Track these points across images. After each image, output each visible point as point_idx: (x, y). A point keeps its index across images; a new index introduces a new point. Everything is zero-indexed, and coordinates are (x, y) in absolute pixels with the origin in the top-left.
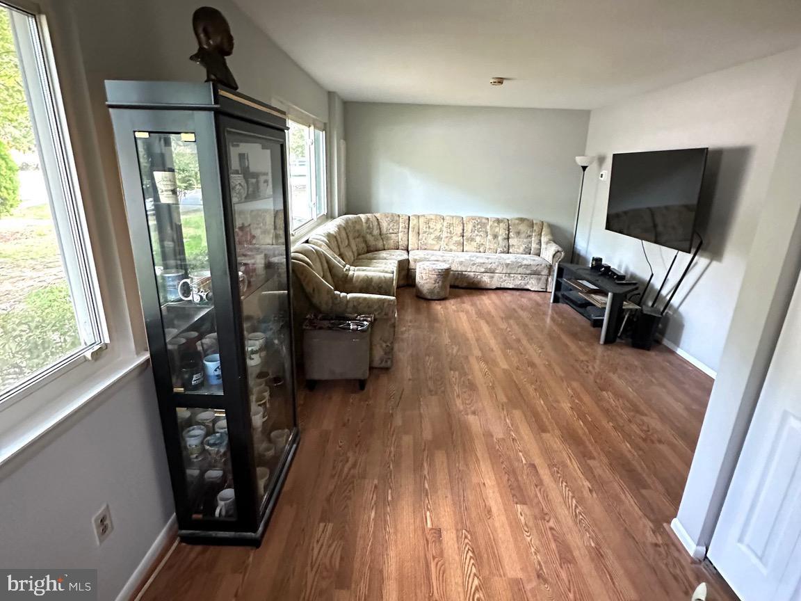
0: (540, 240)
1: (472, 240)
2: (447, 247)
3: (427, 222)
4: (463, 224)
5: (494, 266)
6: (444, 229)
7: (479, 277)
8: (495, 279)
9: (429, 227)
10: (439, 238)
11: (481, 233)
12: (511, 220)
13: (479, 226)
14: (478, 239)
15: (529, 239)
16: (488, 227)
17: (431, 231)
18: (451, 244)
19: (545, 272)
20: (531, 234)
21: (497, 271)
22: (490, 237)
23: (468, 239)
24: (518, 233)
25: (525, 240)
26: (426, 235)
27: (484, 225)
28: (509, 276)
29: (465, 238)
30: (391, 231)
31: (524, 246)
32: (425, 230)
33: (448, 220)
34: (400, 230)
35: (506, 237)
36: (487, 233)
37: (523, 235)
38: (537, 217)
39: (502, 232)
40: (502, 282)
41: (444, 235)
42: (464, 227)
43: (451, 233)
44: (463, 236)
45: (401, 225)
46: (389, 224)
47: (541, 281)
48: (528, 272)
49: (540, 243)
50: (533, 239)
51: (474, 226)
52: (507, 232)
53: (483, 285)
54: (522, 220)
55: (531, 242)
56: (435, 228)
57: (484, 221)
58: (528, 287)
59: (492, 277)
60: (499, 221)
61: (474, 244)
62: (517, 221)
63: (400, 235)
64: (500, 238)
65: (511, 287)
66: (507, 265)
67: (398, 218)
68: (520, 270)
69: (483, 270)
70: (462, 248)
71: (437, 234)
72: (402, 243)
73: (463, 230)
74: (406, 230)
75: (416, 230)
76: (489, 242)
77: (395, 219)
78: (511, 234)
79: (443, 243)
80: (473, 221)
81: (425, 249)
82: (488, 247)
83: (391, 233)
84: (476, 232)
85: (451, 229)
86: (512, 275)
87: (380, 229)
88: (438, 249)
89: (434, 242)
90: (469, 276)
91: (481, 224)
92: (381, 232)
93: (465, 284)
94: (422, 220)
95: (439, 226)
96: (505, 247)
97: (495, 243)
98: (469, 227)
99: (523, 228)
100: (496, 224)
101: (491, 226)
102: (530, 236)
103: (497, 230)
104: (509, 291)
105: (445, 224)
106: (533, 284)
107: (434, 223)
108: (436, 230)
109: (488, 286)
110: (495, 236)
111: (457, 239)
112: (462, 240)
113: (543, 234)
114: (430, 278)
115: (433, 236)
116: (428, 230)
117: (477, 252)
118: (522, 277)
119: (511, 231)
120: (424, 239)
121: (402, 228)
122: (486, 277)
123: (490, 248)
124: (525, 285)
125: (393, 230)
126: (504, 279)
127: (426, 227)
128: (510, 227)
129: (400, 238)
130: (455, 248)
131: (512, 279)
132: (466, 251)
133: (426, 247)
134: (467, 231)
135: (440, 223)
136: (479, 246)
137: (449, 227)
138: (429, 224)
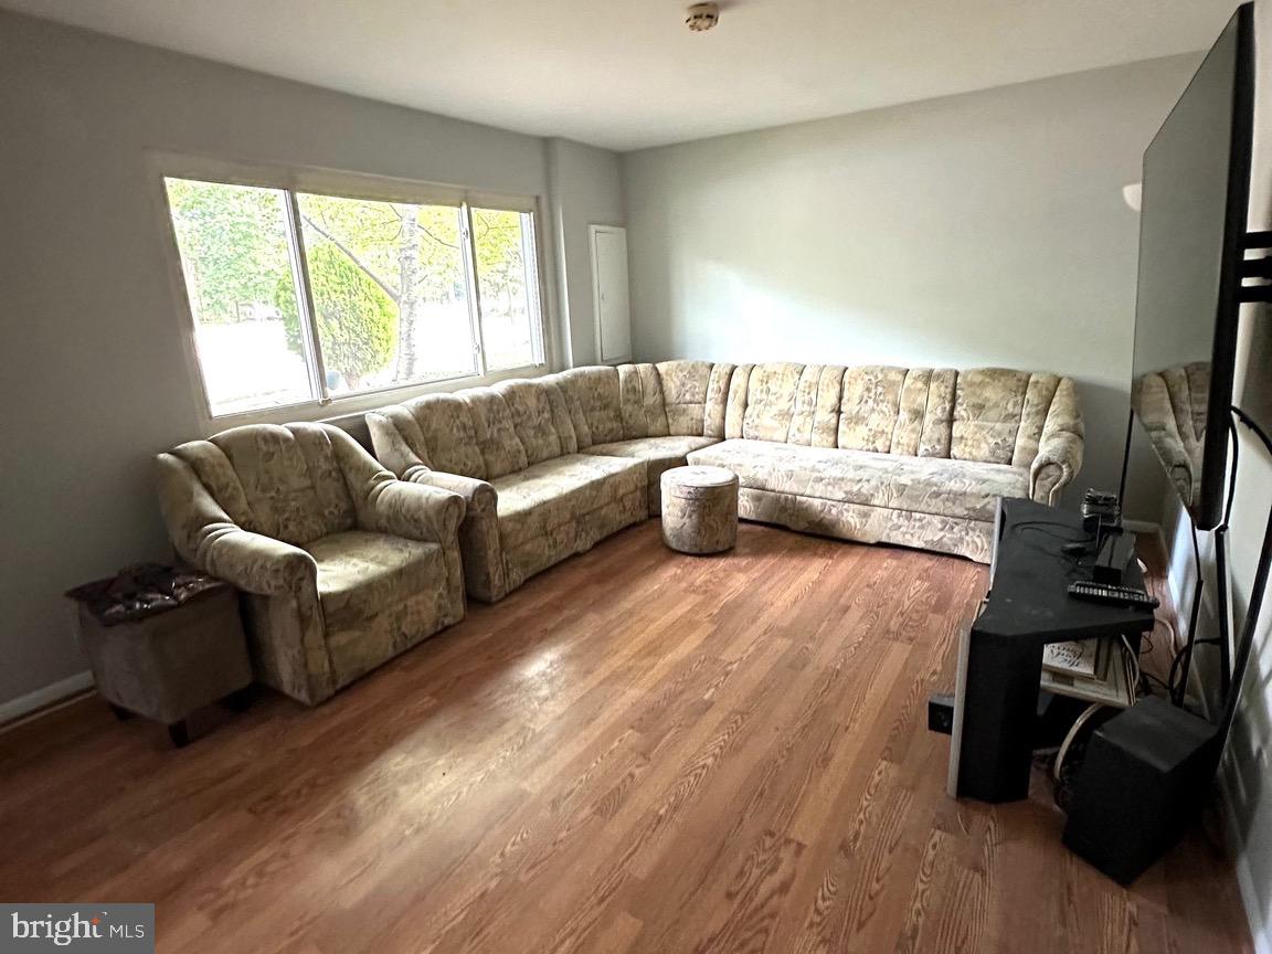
0: (1041, 429)
1: (858, 420)
2: (800, 436)
3: (767, 380)
4: (842, 383)
5: (866, 489)
6: (799, 395)
7: (834, 511)
8: (873, 521)
9: (769, 391)
10: (787, 415)
11: (882, 406)
12: (967, 372)
13: (880, 389)
14: (875, 421)
15: (1011, 425)
16: (901, 392)
17: (772, 398)
18: (808, 428)
20: (1017, 410)
21: (876, 502)
22: (904, 416)
23: (850, 420)
24: (979, 408)
25: (998, 426)
26: (761, 406)
27: (892, 387)
28: (909, 518)
29: (842, 416)
30: (688, 397)
31: (992, 441)
32: (759, 396)
33: (807, 375)
34: (709, 395)
35: (946, 417)
36: (897, 405)
37: (992, 414)
38: (1040, 367)
39: (934, 405)
40: (892, 530)
41: (798, 407)
42: (842, 390)
43: (810, 404)
44: (839, 412)
45: (713, 386)
46: (683, 385)
48: (960, 511)
49: (1037, 434)
50: (1022, 424)
51: (868, 390)
52: (948, 406)
53: (846, 533)
54: (994, 374)
55: (1014, 433)
56: (781, 391)
57: (893, 376)
58: (964, 550)
59: (866, 515)
60: (928, 377)
61: (862, 431)
62: (978, 379)
63: (709, 405)
64: (929, 418)
65: (916, 544)
66: (902, 489)
67: (706, 370)
70: (832, 439)
71: (783, 405)
72: (711, 423)
73: (840, 399)
74: (722, 396)
75: (741, 395)
76: (900, 428)
78: (958, 408)
79: (792, 427)
80: (866, 377)
81: (757, 438)
82: (895, 440)
83: (686, 403)
84: (871, 402)
86: (918, 515)
87: (662, 392)
88: (783, 439)
89: (775, 424)
90: (811, 505)
91: (883, 384)
92: (664, 399)
93: (802, 525)
94: (755, 375)
95: (788, 388)
96: (939, 440)
97: (913, 430)
98: (854, 392)
99: (991, 394)
100: (920, 385)
101: (910, 388)
102: (1014, 417)
103: (923, 399)
105: (802, 385)
107: (779, 382)
108: (781, 396)
109: (859, 537)
110: (918, 415)
111: (825, 416)
112: (834, 421)
113: (1050, 412)
115: (774, 410)
116: (764, 396)
117: (868, 450)
118: (945, 523)
119: (960, 401)
120: (754, 417)
121: (713, 390)
122: (851, 513)
123: (899, 443)
124: (956, 545)
125: (693, 396)
126: (896, 521)
127: (762, 391)
128: (959, 392)
129: (707, 412)
130: (816, 438)
131: (918, 524)
132: (844, 448)
133: (756, 434)
134: (849, 400)
135: (792, 381)
136: (874, 436)
137: (807, 390)
138: (769, 385)
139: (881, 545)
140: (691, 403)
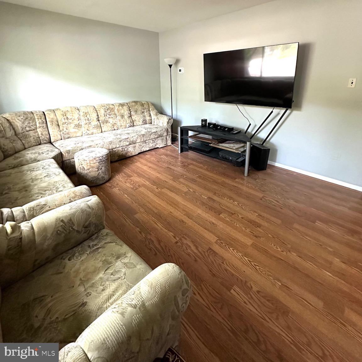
0: (150, 114)
1: (107, 122)
2: (88, 132)
3: (64, 114)
4: (96, 111)
5: (135, 139)
6: (82, 118)
7: (126, 149)
8: (137, 148)
9: (67, 118)
10: (78, 126)
11: (112, 116)
12: (129, 103)
13: (109, 111)
14: (111, 120)
15: (143, 114)
16: (116, 111)
17: (70, 121)
18: (91, 128)
19: (165, 134)
20: (144, 111)
21: (137, 142)
22: (119, 118)
23: (103, 122)
24: (136, 111)
25: (141, 115)
26: (66, 125)
27: (112, 110)
28: (145, 143)
29: (100, 122)
30: (28, 129)
31: (142, 119)
32: (63, 121)
33: (83, 110)
34: (38, 126)
35: (130, 116)
36: (115, 114)
37: (139, 112)
38: (144, 100)
39: (126, 112)
40: (142, 148)
41: (83, 122)
42: (97, 113)
43: (88, 120)
44: (99, 121)
45: (38, 121)
46: (23, 123)
47: (164, 140)
49: (150, 116)
50: (146, 114)
51: (106, 112)
52: (129, 112)
53: (130, 154)
54: (136, 102)
55: (144, 116)
56: (73, 118)
57: (111, 107)
58: (158, 146)
59: (135, 147)
60: (122, 105)
61: (109, 125)
62: (133, 104)
63: (39, 130)
64: (125, 117)
65: (148, 149)
66: (143, 135)
67: (32, 115)
68: (152, 137)
69: (128, 143)
70: (100, 130)
71: (76, 122)
72: (43, 137)
73: (98, 115)
74: (44, 125)
75: (55, 122)
76: (118, 121)
77: (29, 116)
78: (132, 113)
79: (84, 130)
80: (104, 108)
81: (69, 138)
82: (119, 125)
83: (27, 131)
84: (108, 115)
85: (88, 116)
86: (147, 141)
87: (14, 129)
88: (81, 135)
89: (76, 130)
91: (109, 109)
92: (16, 132)
93: (117, 158)
94: (58, 114)
95: (76, 116)
96: (131, 122)
97: (123, 121)
98: (101, 113)
99: (137, 107)
100: (121, 108)
101: (117, 110)
103: (122, 112)
104: (147, 153)
105: (82, 114)
106: (160, 144)
107: (71, 114)
109: (134, 154)
110: (122, 116)
111: (95, 123)
112: (99, 124)
113: (150, 110)
114: (93, 167)
115: (73, 125)
116: (66, 121)
117: (112, 130)
118: (153, 141)
119: (131, 110)
120: (65, 130)
121: (39, 123)
122: (131, 148)
123: (121, 126)
124: (156, 145)
125: (30, 127)
126: (142, 145)
127: (64, 119)
128: (130, 108)
129: (40, 133)
130: (95, 131)
131: (147, 144)
132: (105, 132)
133: (69, 136)
134: (101, 116)
135: (77, 113)
136: (113, 125)
137: (85, 115)
138: (67, 116)
139: (139, 153)
140: (30, 131)
